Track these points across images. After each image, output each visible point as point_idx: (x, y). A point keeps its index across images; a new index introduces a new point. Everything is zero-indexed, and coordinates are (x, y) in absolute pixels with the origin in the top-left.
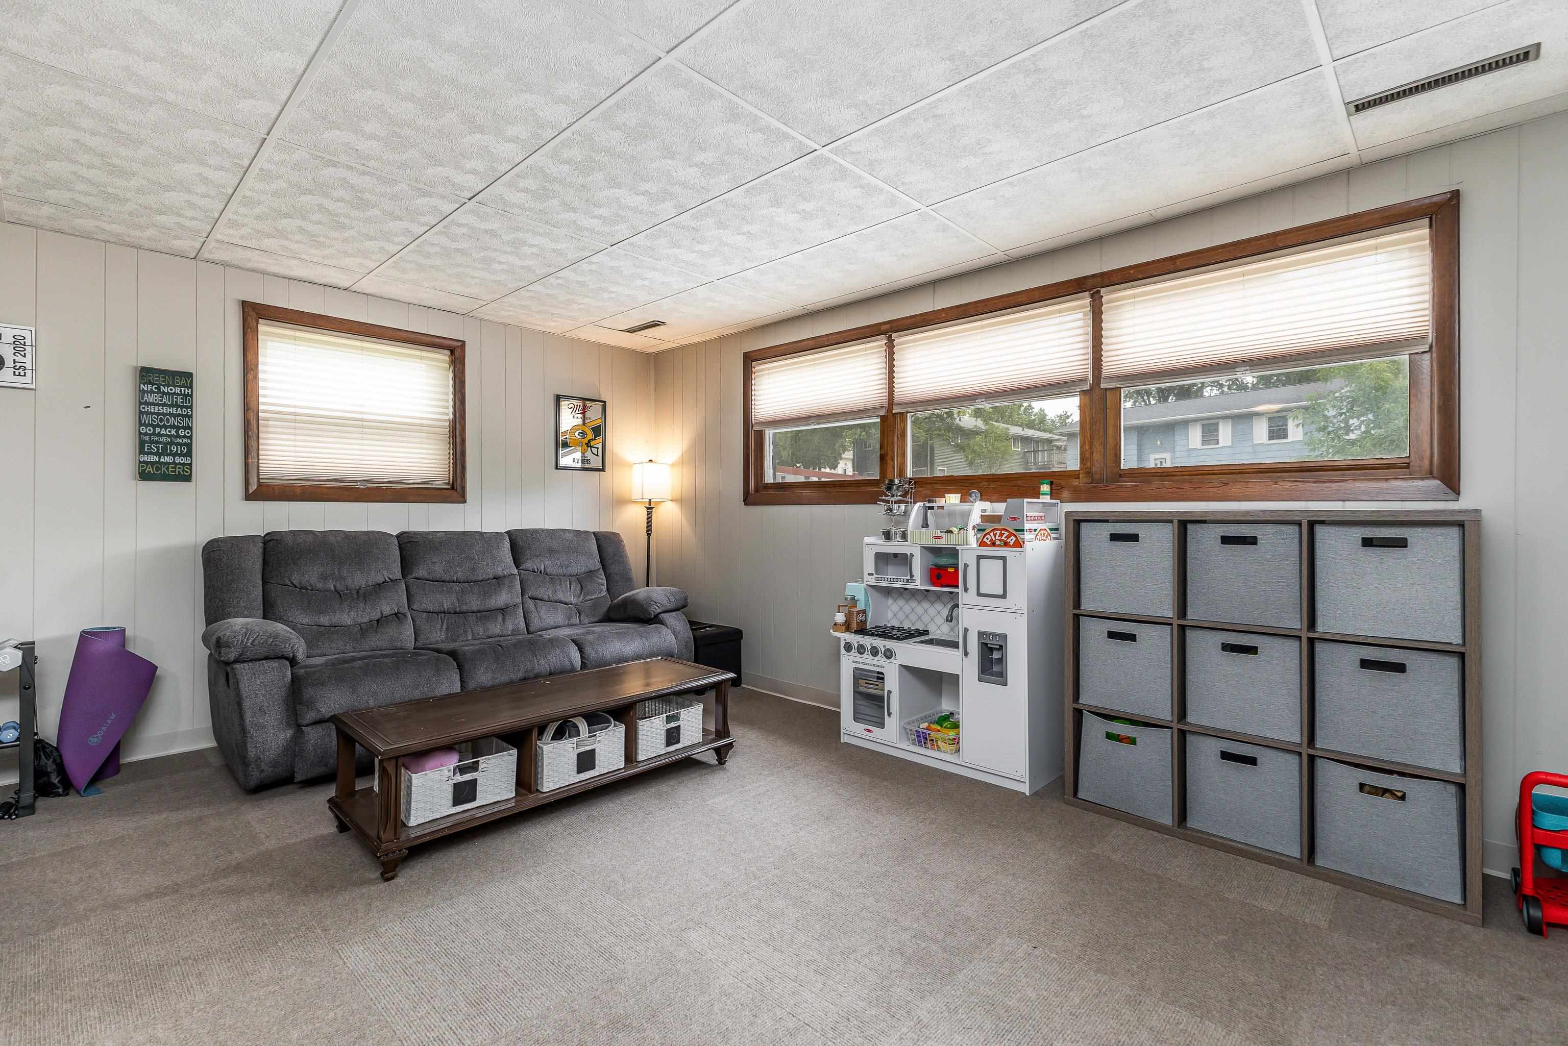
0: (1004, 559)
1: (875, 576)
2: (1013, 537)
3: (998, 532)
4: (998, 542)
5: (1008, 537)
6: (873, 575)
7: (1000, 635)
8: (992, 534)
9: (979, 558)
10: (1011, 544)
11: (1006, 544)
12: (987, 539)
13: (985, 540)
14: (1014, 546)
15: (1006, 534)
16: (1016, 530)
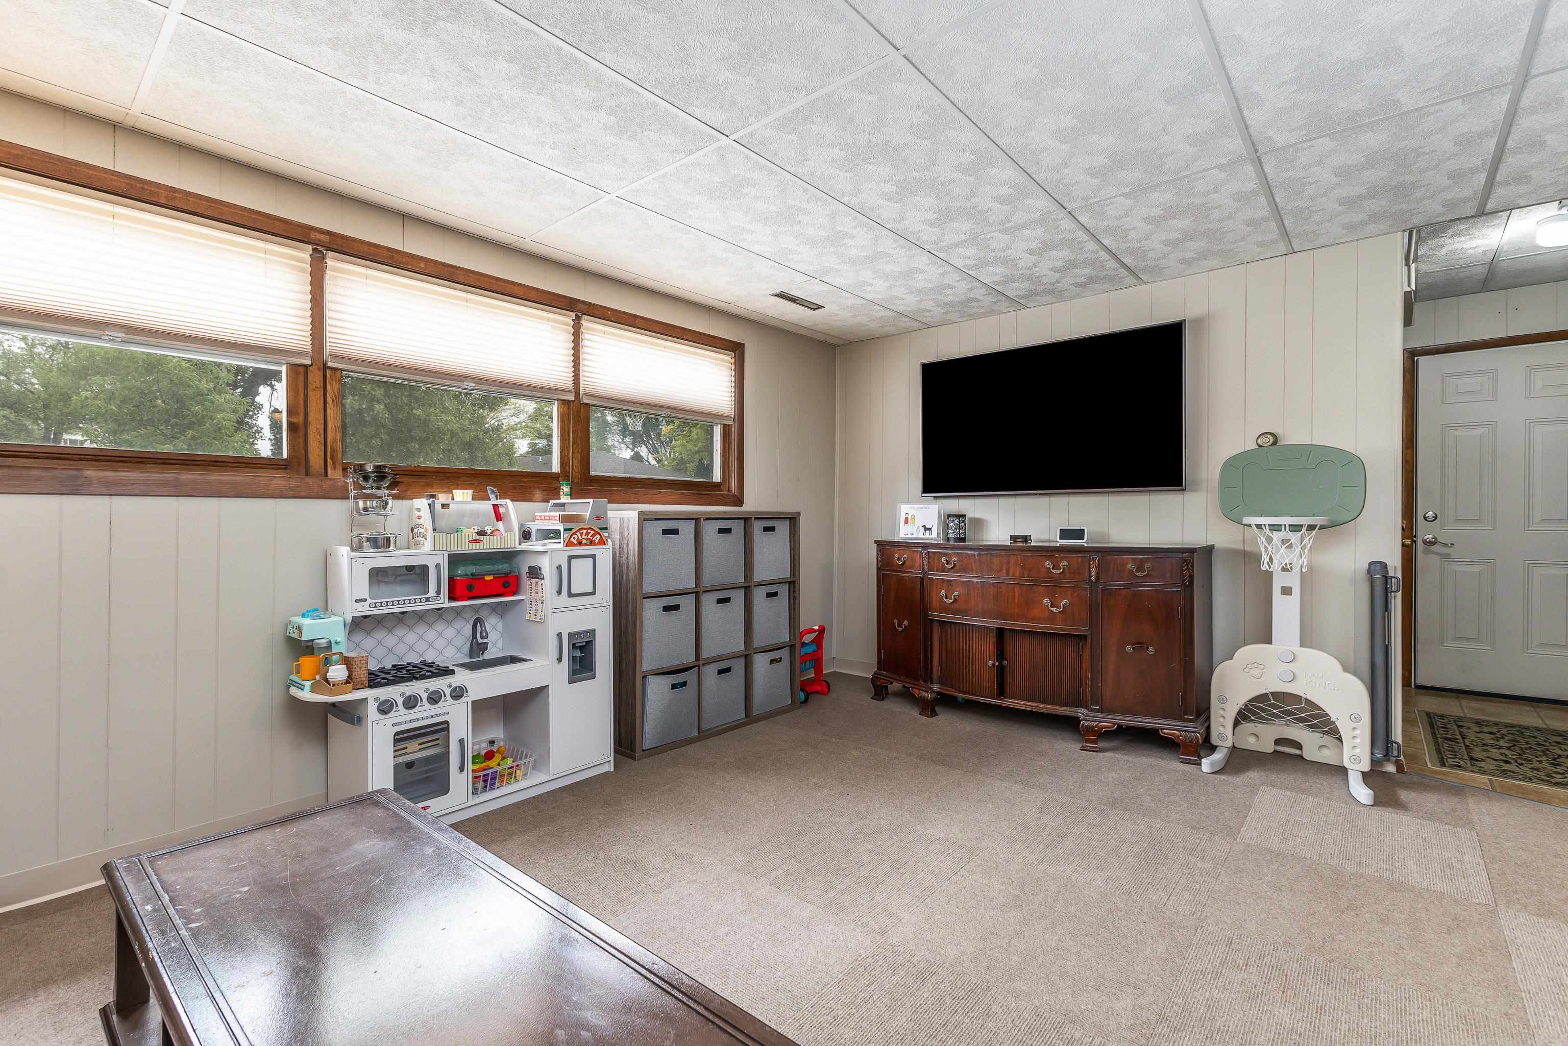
0: (593, 557)
1: (369, 601)
2: (598, 536)
3: (585, 531)
4: (584, 541)
5: (593, 536)
6: (366, 600)
7: (585, 632)
8: (578, 533)
9: (570, 558)
10: (596, 542)
11: (592, 543)
12: (574, 538)
13: (572, 539)
14: (599, 543)
15: (592, 532)
16: (601, 529)
